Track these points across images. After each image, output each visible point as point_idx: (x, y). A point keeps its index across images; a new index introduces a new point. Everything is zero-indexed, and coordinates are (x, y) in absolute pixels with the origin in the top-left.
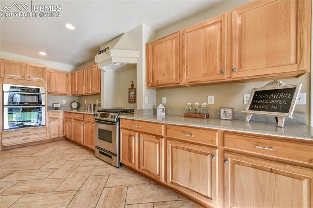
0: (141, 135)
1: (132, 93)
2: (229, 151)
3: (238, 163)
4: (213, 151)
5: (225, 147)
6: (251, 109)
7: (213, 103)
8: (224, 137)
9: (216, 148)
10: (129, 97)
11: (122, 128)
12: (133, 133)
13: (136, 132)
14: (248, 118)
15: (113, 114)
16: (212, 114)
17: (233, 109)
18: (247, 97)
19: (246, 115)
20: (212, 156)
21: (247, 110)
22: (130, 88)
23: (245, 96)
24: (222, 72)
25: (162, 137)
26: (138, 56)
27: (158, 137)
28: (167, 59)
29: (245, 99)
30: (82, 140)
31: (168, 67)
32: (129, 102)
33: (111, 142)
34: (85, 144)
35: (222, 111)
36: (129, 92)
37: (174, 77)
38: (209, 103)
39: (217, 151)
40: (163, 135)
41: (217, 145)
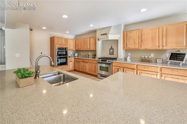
0: (124, 68)
1: (111, 51)
2: (163, 73)
3: (166, 77)
4: (157, 73)
5: (162, 72)
6: (170, 59)
7: (153, 56)
8: (161, 69)
9: (158, 72)
10: (110, 52)
11: (113, 66)
12: (120, 68)
13: (122, 67)
14: (169, 63)
15: (110, 60)
16: (153, 61)
17: (162, 59)
18: (168, 55)
19: (168, 61)
20: (157, 75)
21: (168, 60)
22: (110, 48)
23: (167, 54)
24: (159, 47)
25: (135, 69)
26: (119, 37)
27: (133, 69)
28: (134, 39)
29: (167, 56)
30: (88, 71)
31: (134, 42)
32: (110, 54)
33: (108, 71)
34: (90, 73)
35: (158, 60)
36: (110, 50)
37: (137, 46)
38: (152, 56)
39: (159, 73)
40: (135, 68)
41: (159, 71)
